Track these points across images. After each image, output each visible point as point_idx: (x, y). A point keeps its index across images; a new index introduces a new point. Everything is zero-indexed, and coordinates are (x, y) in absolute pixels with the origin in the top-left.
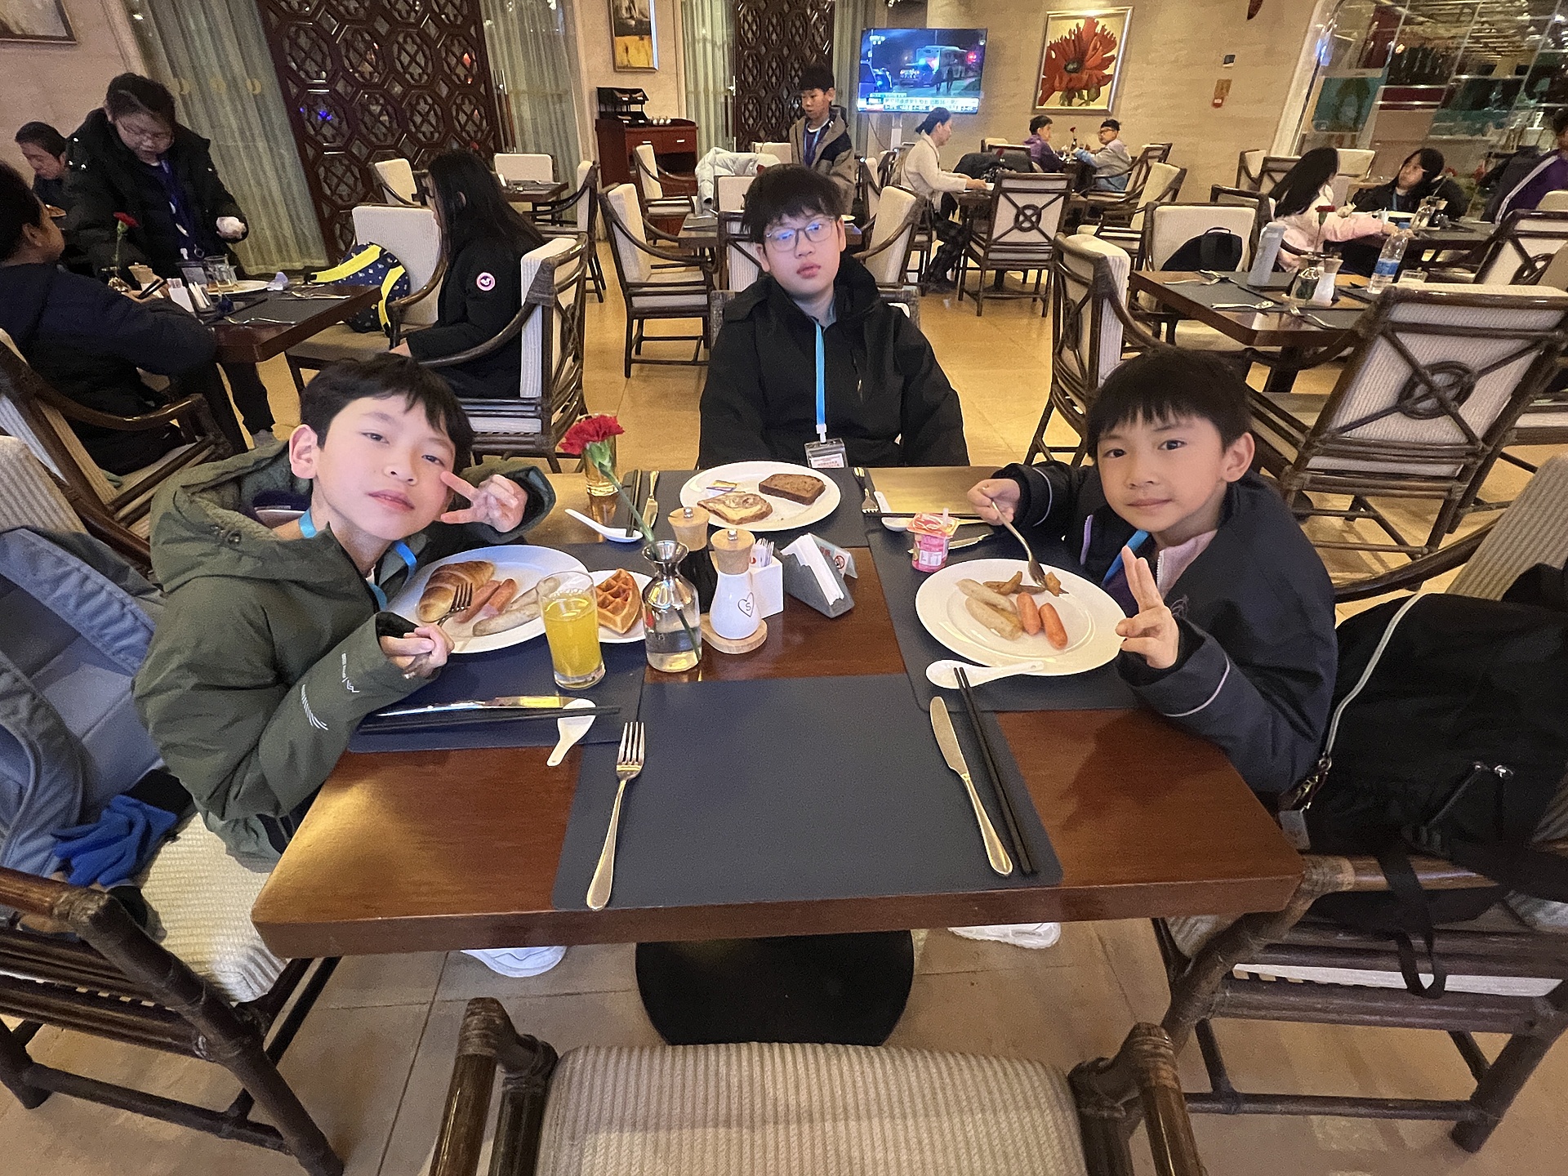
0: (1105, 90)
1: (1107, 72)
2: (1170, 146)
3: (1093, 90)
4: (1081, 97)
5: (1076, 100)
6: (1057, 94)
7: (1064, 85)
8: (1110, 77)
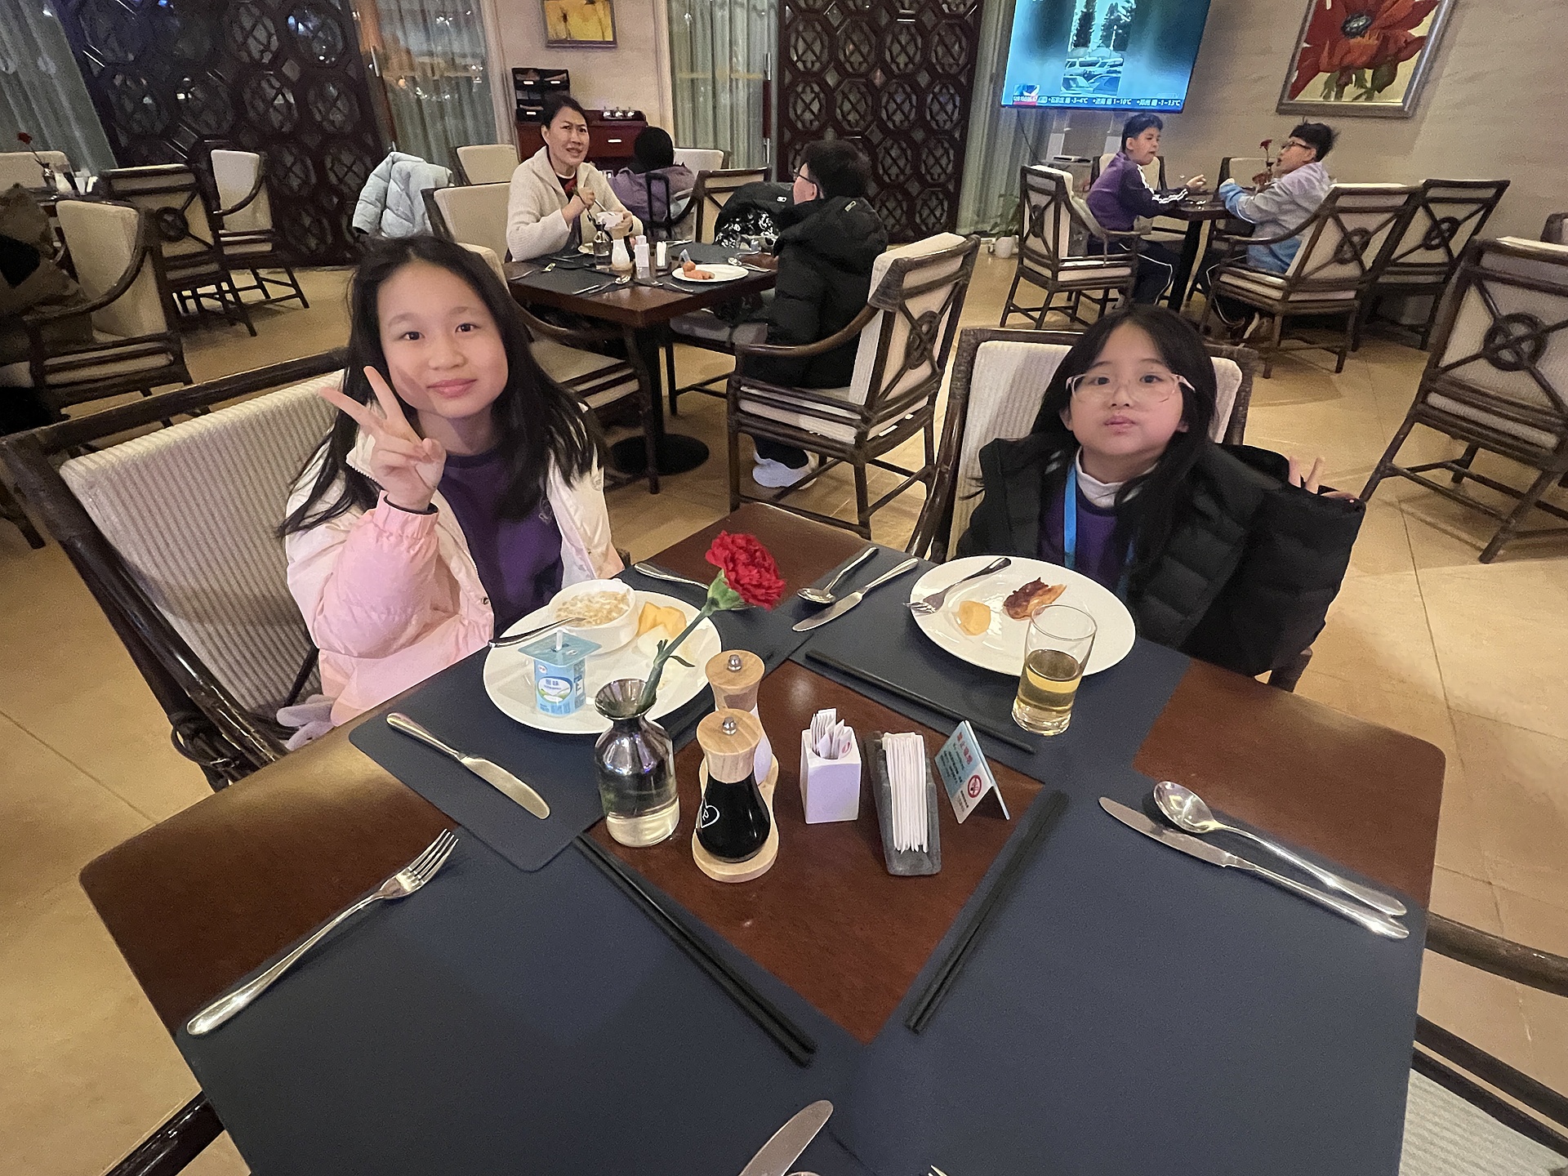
0: (1405, 69)
1: (1416, 32)
2: (1501, 187)
3: (1384, 69)
4: (1360, 83)
5: (1350, 90)
6: (1322, 77)
7: (1336, 61)
8: (1421, 41)
